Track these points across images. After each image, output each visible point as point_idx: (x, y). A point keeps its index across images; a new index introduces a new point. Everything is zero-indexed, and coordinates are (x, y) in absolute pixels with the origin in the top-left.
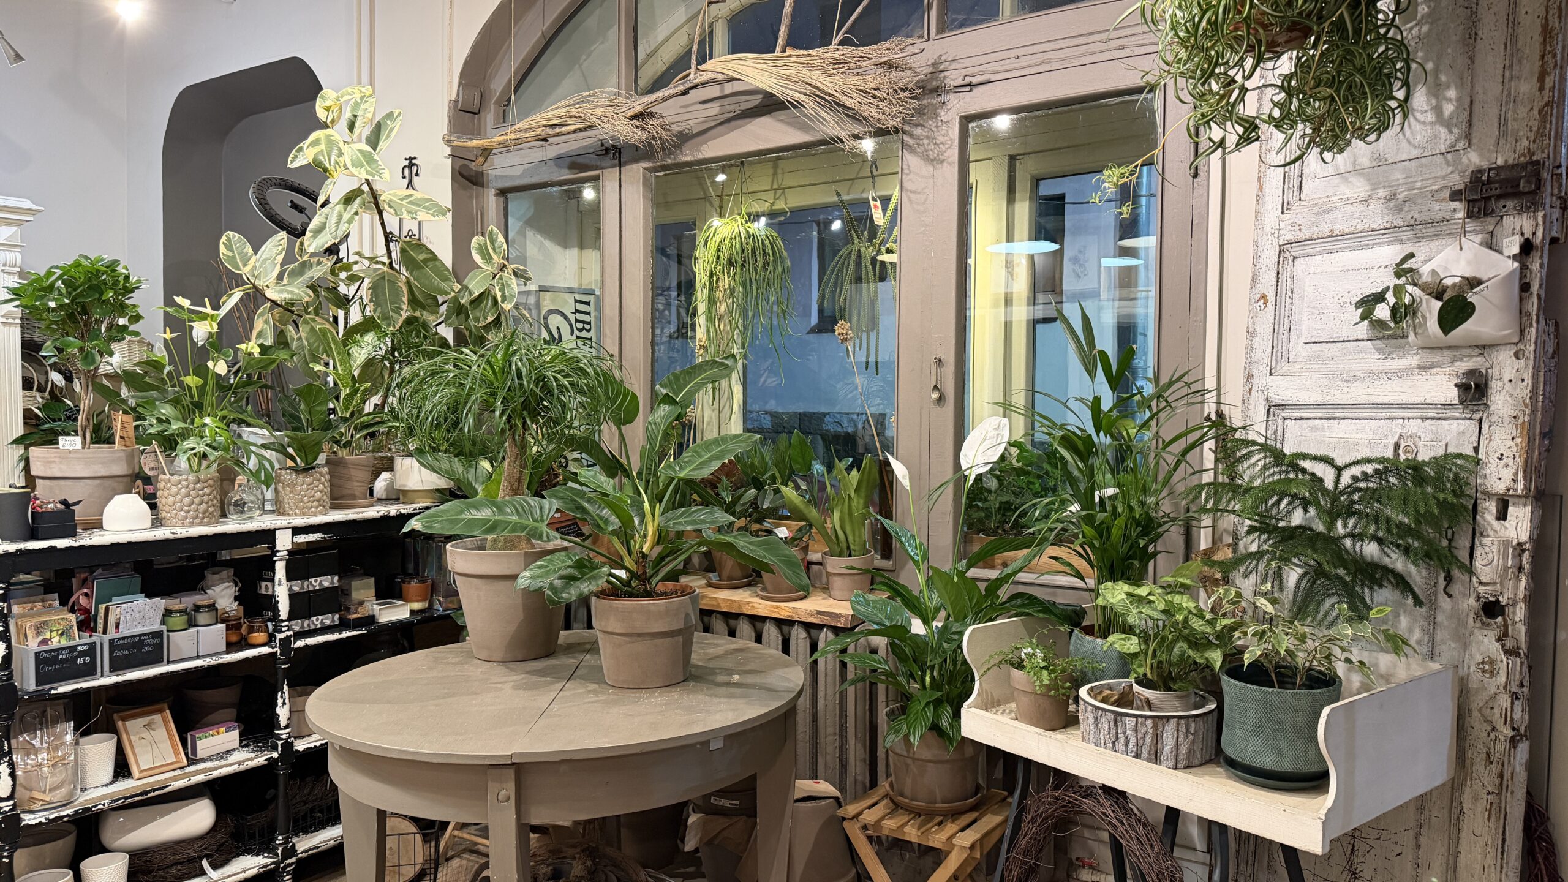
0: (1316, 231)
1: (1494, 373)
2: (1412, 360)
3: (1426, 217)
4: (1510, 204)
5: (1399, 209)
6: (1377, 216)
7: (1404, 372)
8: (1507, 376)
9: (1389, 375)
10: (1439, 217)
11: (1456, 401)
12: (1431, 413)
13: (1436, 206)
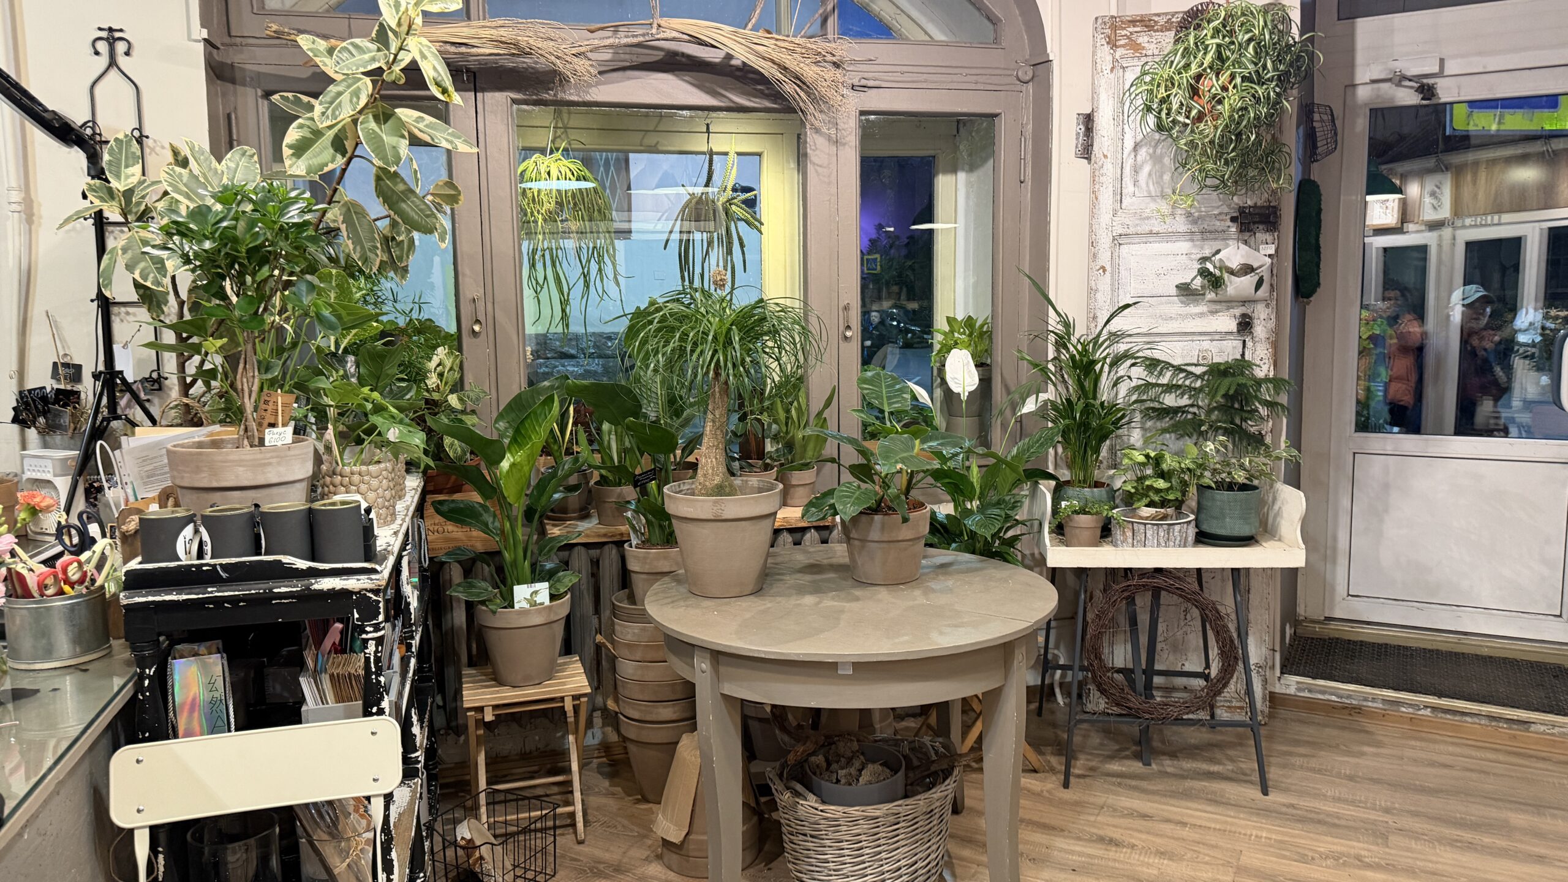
0: (1139, 230)
1: (1255, 315)
2: (1202, 308)
3: (1212, 228)
4: (1261, 227)
5: (1195, 222)
6: (1181, 225)
7: (1201, 315)
8: (1262, 317)
9: (1193, 316)
10: (1220, 229)
11: (1235, 330)
12: (1217, 337)
13: (1218, 223)
